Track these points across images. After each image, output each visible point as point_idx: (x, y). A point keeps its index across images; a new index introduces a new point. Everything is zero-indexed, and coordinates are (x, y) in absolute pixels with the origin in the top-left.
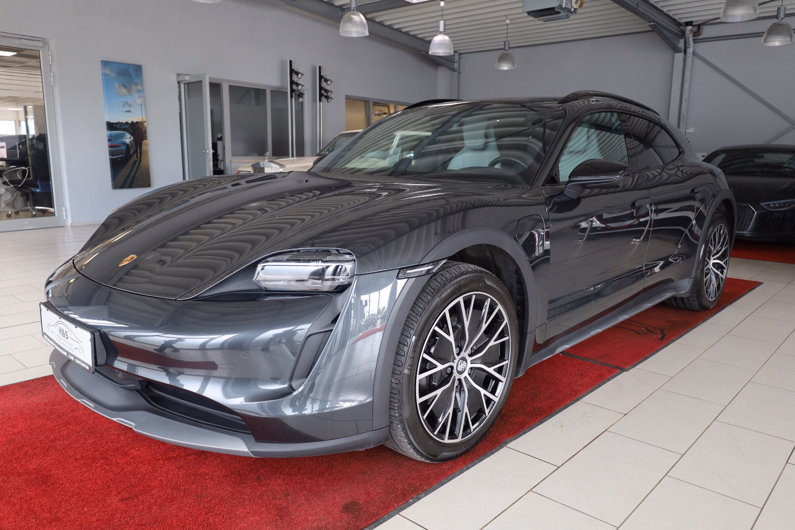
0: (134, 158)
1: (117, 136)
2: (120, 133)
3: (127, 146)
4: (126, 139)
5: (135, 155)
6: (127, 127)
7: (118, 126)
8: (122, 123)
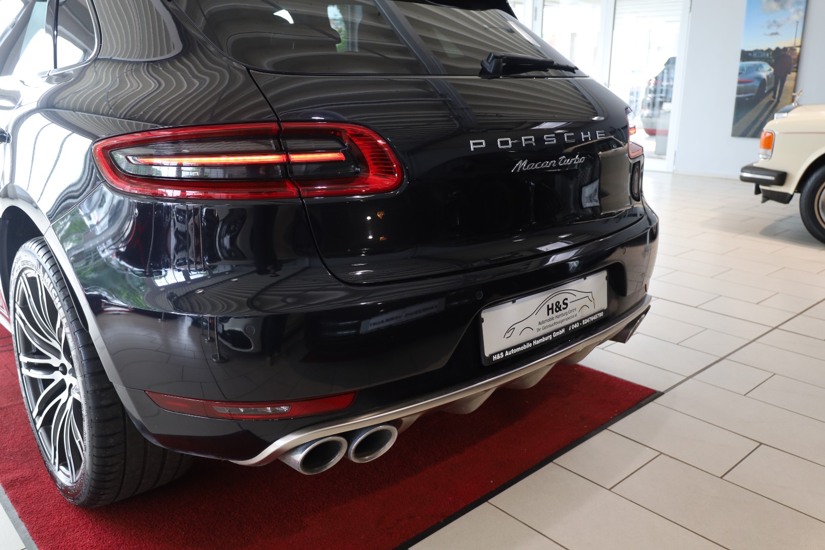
0: (770, 97)
1: (750, 69)
2: (755, 65)
3: (763, 82)
4: (762, 71)
5: (772, 94)
6: (768, 55)
7: (755, 55)
8: (762, 51)
